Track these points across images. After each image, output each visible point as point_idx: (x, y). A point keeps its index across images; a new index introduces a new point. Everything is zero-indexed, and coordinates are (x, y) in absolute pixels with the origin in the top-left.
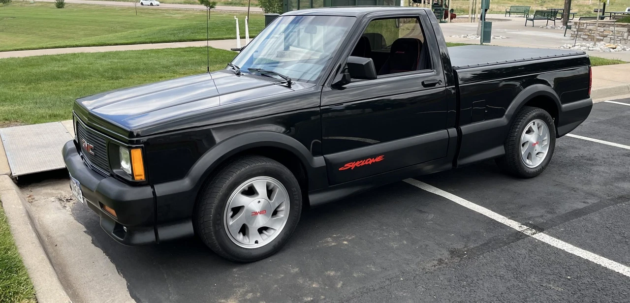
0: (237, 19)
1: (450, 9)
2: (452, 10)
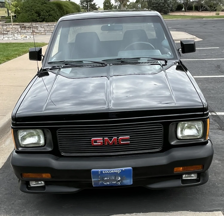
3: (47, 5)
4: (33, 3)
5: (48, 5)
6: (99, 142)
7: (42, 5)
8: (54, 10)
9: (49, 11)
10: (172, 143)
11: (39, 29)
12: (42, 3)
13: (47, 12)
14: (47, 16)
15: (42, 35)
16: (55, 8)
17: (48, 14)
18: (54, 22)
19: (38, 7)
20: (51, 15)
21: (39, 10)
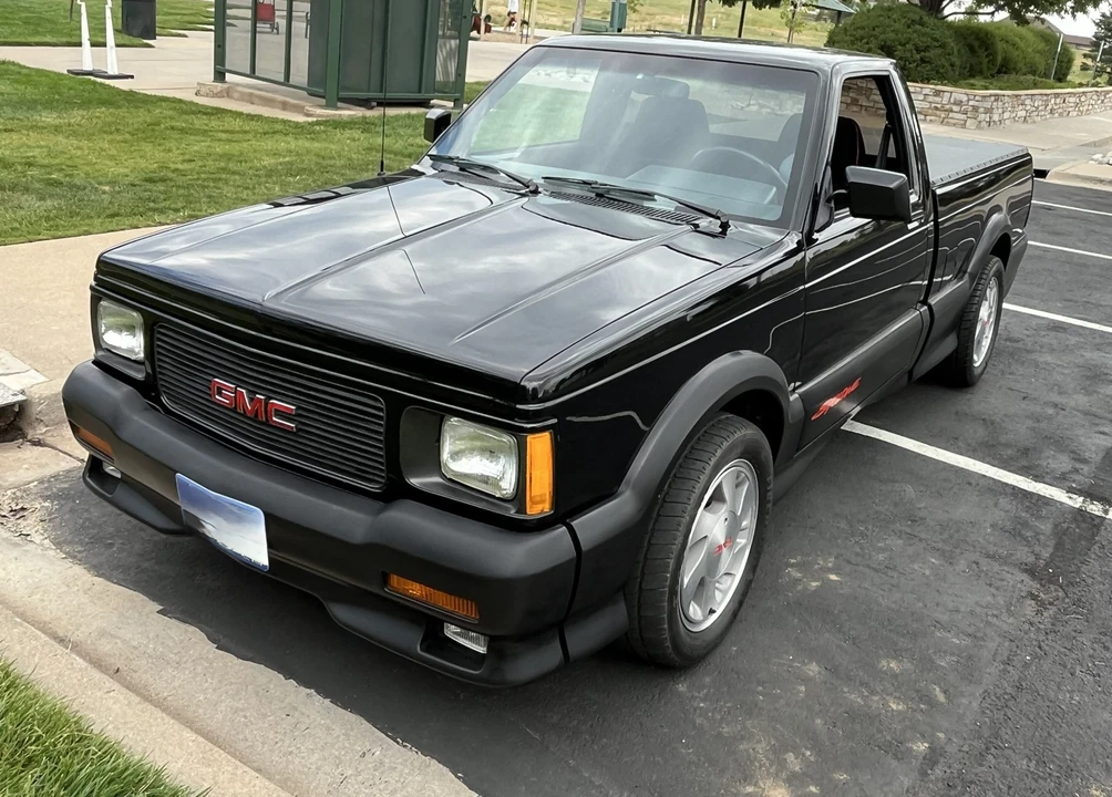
0: (83, 4)
1: (483, 15)
2: (488, 18)
3: (923, 30)
4: (881, 19)
5: (928, 30)
6: (227, 397)
7: (909, 27)
8: (943, 46)
9: (927, 49)
10: (415, 481)
11: (873, 97)
12: (909, 22)
13: (918, 51)
14: (914, 61)
15: (879, 115)
16: (951, 43)
17: (918, 56)
18: (928, 83)
19: (893, 31)
20: (929, 62)
21: (894, 41)
